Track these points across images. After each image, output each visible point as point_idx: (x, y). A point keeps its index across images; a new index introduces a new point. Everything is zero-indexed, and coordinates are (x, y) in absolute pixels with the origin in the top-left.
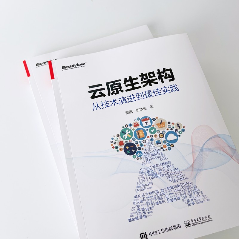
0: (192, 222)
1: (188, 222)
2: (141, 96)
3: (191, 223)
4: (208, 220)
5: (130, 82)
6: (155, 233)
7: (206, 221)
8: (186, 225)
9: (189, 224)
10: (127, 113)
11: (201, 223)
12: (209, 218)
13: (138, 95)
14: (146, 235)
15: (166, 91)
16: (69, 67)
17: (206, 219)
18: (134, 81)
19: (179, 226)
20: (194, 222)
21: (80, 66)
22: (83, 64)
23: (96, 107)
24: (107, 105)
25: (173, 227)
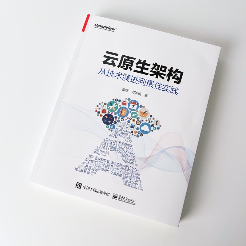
0: (120, 197)
1: (116, 195)
2: (143, 82)
3: (118, 197)
4: (132, 203)
5: (142, 65)
6: (88, 188)
7: (130, 203)
8: (114, 197)
9: (116, 198)
10: (124, 89)
11: (125, 202)
12: (134, 202)
13: (141, 79)
14: (81, 185)
15: (166, 90)
16: (101, 27)
17: (130, 201)
18: (146, 66)
19: (108, 194)
20: (121, 198)
21: (110, 30)
22: (114, 29)
23: (102, 72)
24: (112, 74)
25: (103, 192)
